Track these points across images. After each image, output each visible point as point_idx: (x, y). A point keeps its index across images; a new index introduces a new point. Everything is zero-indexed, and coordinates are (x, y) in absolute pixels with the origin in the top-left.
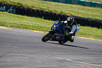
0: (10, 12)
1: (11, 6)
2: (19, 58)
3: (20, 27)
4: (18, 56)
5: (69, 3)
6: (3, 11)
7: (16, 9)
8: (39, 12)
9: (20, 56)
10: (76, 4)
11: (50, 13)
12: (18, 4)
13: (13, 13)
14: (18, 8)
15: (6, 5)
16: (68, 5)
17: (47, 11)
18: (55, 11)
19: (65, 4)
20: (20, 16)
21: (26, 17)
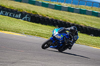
0: (25, 20)
1: (26, 14)
2: (32, 64)
3: (35, 35)
4: (31, 63)
5: (83, 14)
6: (18, 18)
7: (31, 17)
8: (53, 21)
9: (33, 63)
10: (90, 15)
11: (64, 23)
12: (33, 12)
13: (28, 21)
14: (33, 16)
15: (21, 13)
16: (82, 15)
17: (61, 20)
18: (69, 20)
19: (80, 15)
20: (34, 24)
21: (40, 25)
